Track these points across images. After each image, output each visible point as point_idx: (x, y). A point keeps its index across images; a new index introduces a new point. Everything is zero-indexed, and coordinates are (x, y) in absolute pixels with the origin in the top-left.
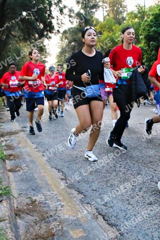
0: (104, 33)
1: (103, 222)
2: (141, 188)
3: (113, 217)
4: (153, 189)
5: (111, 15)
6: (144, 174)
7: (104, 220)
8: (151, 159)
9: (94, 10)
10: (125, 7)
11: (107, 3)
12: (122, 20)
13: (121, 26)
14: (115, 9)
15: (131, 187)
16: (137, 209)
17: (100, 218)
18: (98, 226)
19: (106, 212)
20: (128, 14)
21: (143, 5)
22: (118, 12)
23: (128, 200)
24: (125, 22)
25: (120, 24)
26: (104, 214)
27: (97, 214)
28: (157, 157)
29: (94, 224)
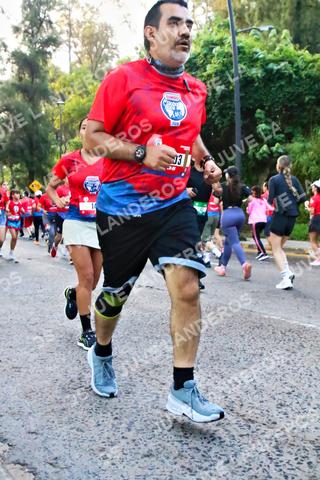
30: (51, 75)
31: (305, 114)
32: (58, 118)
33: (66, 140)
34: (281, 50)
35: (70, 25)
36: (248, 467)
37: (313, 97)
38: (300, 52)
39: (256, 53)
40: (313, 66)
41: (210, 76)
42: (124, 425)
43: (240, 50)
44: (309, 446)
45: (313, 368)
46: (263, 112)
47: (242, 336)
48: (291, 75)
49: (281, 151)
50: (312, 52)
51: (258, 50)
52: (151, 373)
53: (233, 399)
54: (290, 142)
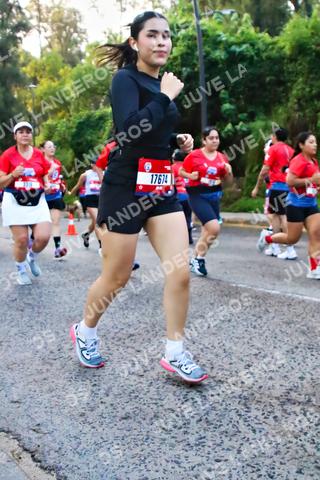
0: (43, 81)
1: (30, 465)
2: (110, 388)
3: (52, 452)
4: (133, 388)
5: (57, 47)
6: (116, 360)
7: (35, 460)
8: (131, 331)
9: (20, 34)
10: (84, 33)
11: (46, 21)
12: (77, 58)
13: (75, 69)
14: (64, 34)
15: (91, 388)
16: (100, 430)
17: (27, 457)
18: (21, 474)
19: (38, 443)
20: (90, 47)
21: (118, 32)
22: (69, 42)
23: (82, 415)
24: (83, 61)
25: (73, 64)
26: (33, 449)
27: (20, 450)
28: (143, 326)
29: (14, 470)
30: (22, 59)
31: (267, 93)
32: (31, 101)
33: (40, 123)
34: (243, 33)
35: (39, 10)
36: (219, 423)
37: (273, 78)
38: (260, 35)
39: (219, 36)
40: (273, 48)
41: (175, 58)
42: (102, 391)
43: (204, 33)
44: (274, 401)
45: (277, 331)
46: (227, 92)
47: (212, 304)
48: (252, 57)
49: (244, 129)
50: (272, 34)
51: (221, 33)
52: (126, 341)
53: (204, 362)
54: (254, 121)
